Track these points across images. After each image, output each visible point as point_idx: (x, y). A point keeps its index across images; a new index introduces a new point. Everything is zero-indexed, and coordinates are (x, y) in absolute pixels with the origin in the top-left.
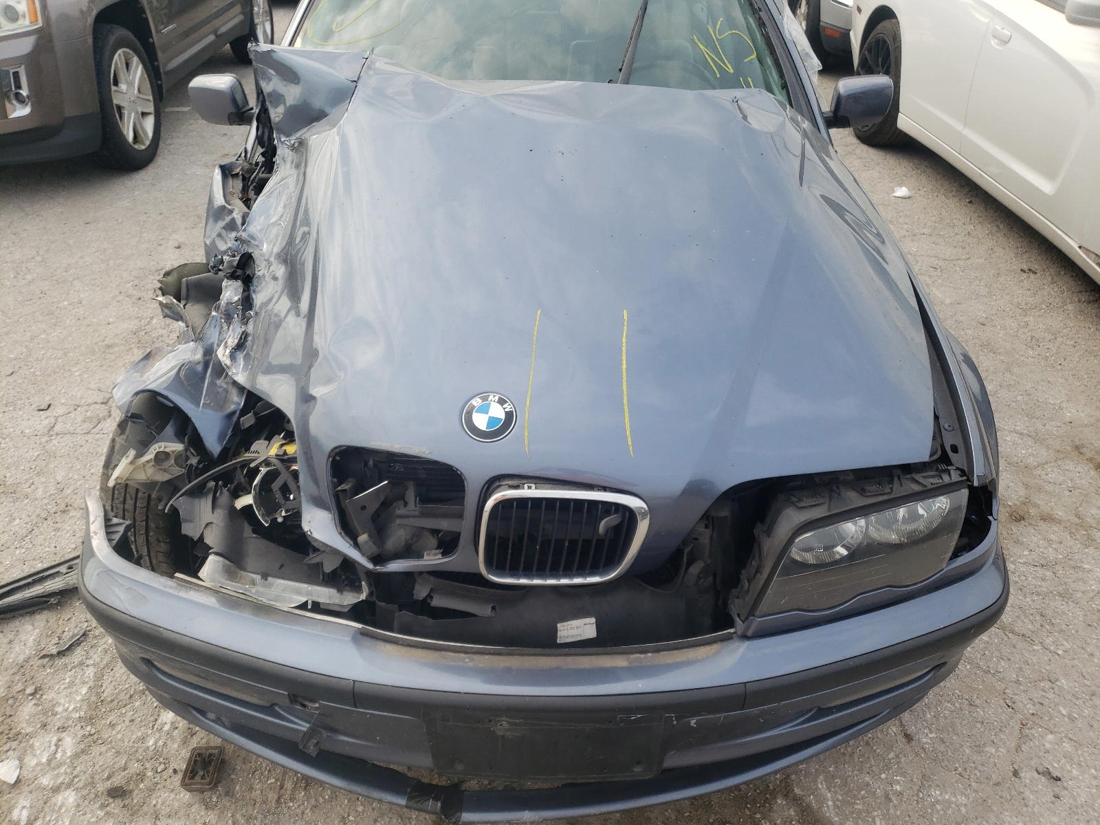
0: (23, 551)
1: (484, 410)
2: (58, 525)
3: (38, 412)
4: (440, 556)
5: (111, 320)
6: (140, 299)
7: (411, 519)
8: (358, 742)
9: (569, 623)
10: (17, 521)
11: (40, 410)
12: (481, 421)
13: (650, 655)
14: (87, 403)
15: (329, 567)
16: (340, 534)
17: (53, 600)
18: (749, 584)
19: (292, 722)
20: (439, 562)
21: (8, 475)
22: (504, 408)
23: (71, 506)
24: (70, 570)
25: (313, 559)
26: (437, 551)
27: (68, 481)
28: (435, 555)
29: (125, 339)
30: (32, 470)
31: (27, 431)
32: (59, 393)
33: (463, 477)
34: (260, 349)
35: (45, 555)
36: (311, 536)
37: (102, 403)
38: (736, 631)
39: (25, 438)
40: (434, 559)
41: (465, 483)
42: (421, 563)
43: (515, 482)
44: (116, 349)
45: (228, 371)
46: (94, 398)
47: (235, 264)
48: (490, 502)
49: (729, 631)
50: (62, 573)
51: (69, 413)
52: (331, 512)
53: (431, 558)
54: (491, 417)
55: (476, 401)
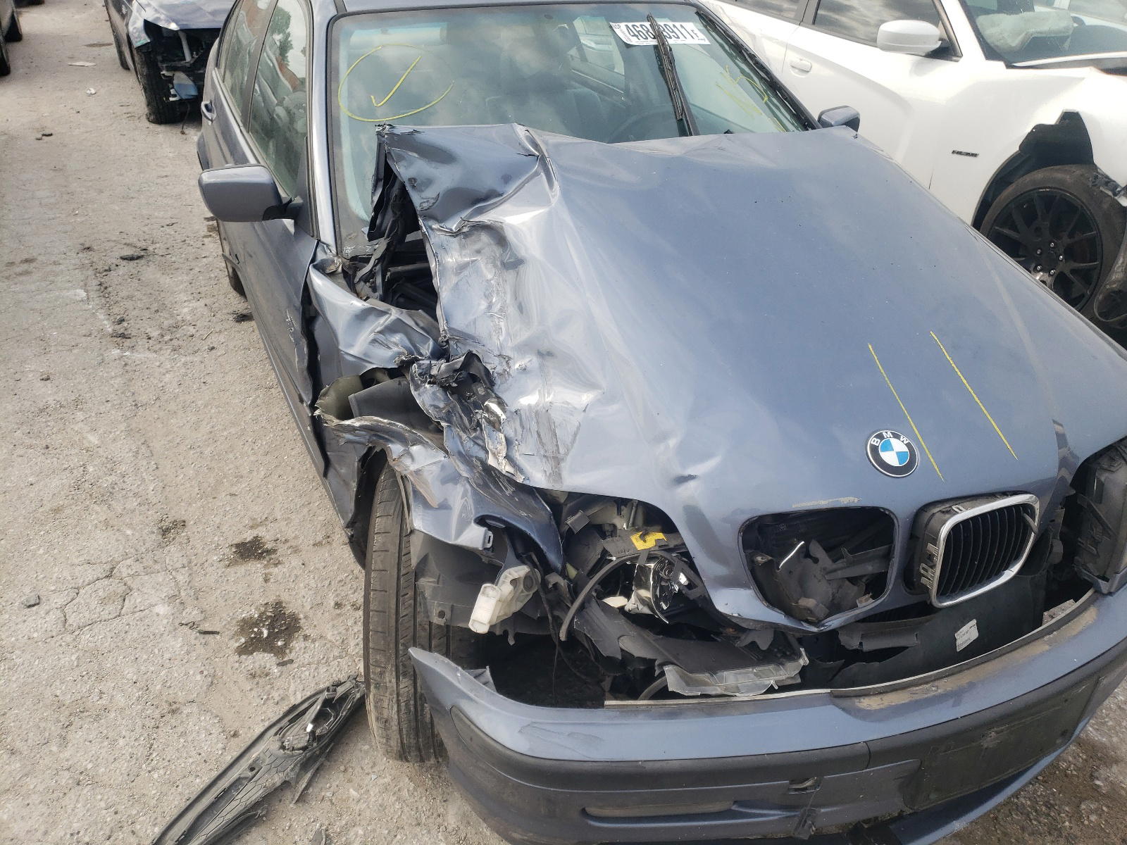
0: (162, 772)
1: (888, 447)
2: (180, 729)
3: (29, 609)
4: (871, 601)
5: (31, 479)
6: (47, 447)
7: (839, 572)
8: (835, 809)
9: (961, 630)
10: (121, 742)
11: (30, 606)
12: (891, 458)
13: (1055, 633)
14: (86, 583)
15: (764, 644)
16: (768, 607)
17: (260, 811)
18: (1096, 549)
19: (762, 815)
20: (874, 605)
21: (58, 692)
22: (903, 442)
23: (175, 703)
24: (254, 772)
25: (746, 640)
26: (867, 596)
27: (146, 676)
28: (866, 600)
29: (70, 497)
30: (86, 678)
31: (35, 635)
32: (38, 580)
33: (892, 516)
34: (550, 448)
35: (193, 767)
36: (740, 618)
37: (107, 577)
38: (1098, 592)
39: (40, 643)
40: (867, 604)
41: (893, 524)
42: (857, 612)
43: (942, 508)
44: (68, 511)
45: (514, 478)
46: (91, 574)
47: (458, 366)
48: (944, 531)
49: (1089, 593)
50: (246, 778)
51: (73, 600)
52: (749, 588)
53: (864, 604)
54: (898, 453)
55: (874, 441)
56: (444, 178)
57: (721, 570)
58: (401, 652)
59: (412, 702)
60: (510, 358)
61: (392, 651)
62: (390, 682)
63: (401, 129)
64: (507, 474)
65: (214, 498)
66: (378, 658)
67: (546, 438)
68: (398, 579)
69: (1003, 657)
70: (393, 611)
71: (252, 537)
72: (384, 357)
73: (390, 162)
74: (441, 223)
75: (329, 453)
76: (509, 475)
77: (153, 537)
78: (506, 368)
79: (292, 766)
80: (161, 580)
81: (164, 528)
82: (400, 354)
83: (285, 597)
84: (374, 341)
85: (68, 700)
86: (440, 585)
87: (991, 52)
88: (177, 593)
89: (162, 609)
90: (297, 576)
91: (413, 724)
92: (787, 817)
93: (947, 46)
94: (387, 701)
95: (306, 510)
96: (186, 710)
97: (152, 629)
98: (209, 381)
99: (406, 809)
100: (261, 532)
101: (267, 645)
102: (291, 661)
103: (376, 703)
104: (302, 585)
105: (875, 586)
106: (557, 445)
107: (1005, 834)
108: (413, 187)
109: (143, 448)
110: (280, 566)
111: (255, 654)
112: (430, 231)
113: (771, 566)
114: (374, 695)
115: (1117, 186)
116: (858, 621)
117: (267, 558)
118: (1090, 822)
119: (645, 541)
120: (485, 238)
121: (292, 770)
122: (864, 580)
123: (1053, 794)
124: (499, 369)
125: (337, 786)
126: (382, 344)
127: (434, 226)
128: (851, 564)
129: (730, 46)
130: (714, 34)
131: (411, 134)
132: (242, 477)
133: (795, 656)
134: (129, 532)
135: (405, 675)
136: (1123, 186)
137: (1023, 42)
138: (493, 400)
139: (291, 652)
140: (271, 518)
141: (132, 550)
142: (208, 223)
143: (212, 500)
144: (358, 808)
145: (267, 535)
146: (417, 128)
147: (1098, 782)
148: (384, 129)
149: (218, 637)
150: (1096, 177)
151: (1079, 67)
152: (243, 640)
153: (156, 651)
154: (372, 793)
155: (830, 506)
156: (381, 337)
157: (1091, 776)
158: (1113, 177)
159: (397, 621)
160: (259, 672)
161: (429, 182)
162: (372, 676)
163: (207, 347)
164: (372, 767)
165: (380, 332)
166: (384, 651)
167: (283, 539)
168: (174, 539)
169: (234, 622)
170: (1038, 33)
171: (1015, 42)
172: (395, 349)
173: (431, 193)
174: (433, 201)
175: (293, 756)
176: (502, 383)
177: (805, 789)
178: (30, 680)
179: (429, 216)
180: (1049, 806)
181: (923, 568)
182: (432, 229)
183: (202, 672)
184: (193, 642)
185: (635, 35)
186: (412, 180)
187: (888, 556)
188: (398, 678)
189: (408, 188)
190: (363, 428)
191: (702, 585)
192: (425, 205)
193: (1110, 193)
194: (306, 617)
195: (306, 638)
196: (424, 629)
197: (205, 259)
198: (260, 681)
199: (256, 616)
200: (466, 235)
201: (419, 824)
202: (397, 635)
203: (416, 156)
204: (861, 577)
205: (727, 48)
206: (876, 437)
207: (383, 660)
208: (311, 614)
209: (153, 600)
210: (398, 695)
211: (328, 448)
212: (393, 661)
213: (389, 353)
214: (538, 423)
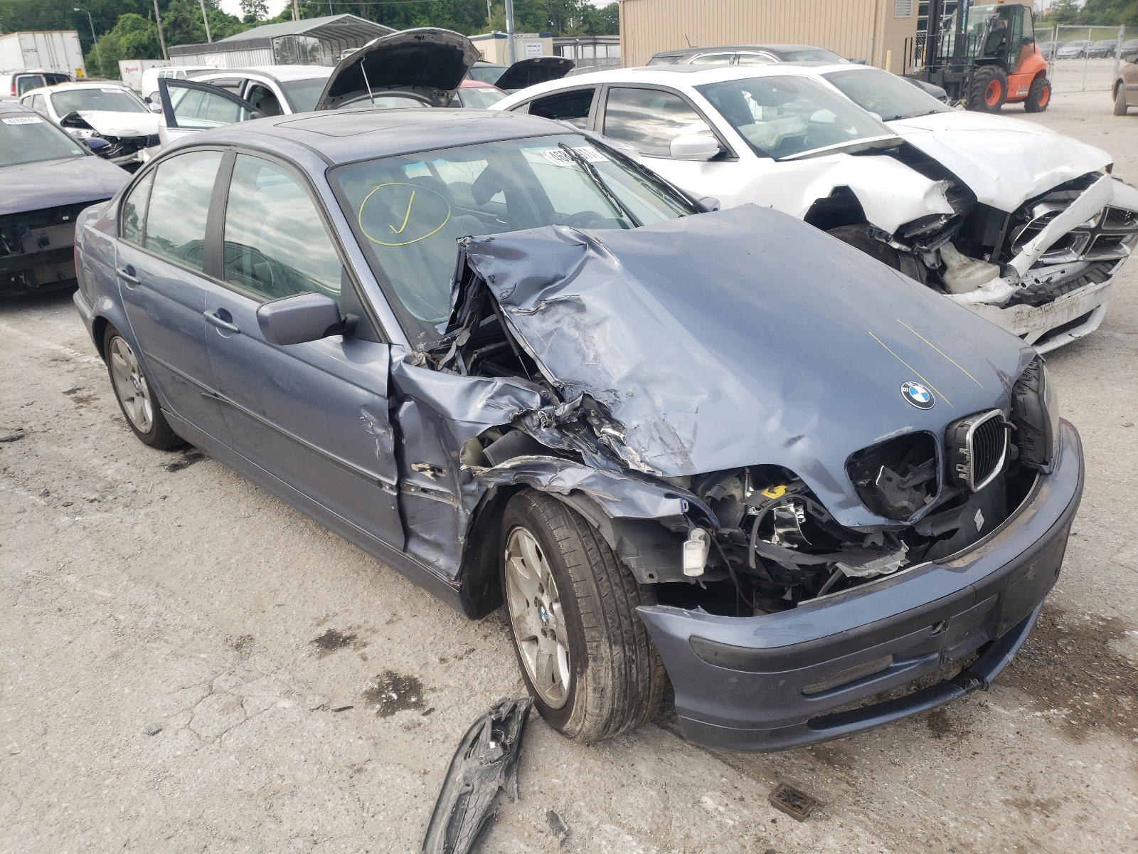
0: (383, 814)
1: (914, 392)
2: (375, 781)
3: (156, 736)
4: (932, 498)
6: (60, 610)
7: (907, 483)
8: (956, 646)
11: (154, 734)
12: (919, 398)
14: (194, 703)
15: (879, 542)
17: (495, 811)
18: (1033, 446)
20: (934, 501)
21: (240, 787)
22: (921, 387)
23: (355, 765)
24: (471, 787)
25: (868, 543)
26: (929, 496)
27: (312, 754)
28: (930, 498)
29: (120, 643)
30: (256, 770)
31: (179, 753)
32: (144, 713)
33: (933, 435)
34: (676, 446)
35: (408, 803)
36: (861, 526)
37: (210, 694)
38: (1043, 474)
39: (189, 758)
40: (931, 501)
41: (934, 439)
42: (927, 507)
43: (960, 423)
44: (127, 655)
45: (654, 474)
46: (192, 696)
47: (578, 404)
48: (969, 437)
49: (1037, 477)
50: (467, 793)
51: (192, 718)
52: (859, 505)
53: (929, 501)
54: (922, 394)
55: (903, 389)
56: (517, 272)
57: (839, 498)
58: (610, 625)
59: (623, 666)
60: (615, 391)
61: (603, 626)
62: (605, 652)
63: (480, 238)
64: (648, 473)
65: (264, 612)
66: (593, 634)
67: (669, 440)
68: (592, 570)
69: (1015, 522)
70: (596, 594)
71: (325, 632)
72: (499, 416)
73: (471, 266)
74: (519, 306)
75: (411, 527)
76: (650, 473)
77: (231, 653)
78: (615, 398)
79: (499, 774)
80: (266, 683)
81: (234, 645)
82: (513, 411)
83: (390, 667)
84: (487, 405)
85: (253, 789)
86: (641, 556)
87: (760, 153)
88: (289, 689)
89: (285, 703)
90: (390, 650)
91: (624, 686)
92: (925, 663)
93: (724, 151)
94: (604, 670)
95: (359, 601)
96: (369, 767)
97: (288, 720)
98: (184, 523)
99: (606, 779)
100: (331, 625)
101: (403, 703)
102: (432, 710)
103: (594, 674)
104: (399, 654)
105: (931, 488)
106: (681, 443)
107: (1023, 672)
108: (493, 282)
109: (160, 591)
110: (368, 646)
111: (397, 713)
112: (511, 315)
113: (872, 484)
114: (593, 668)
115: (888, 235)
116: (927, 516)
117: (352, 643)
118: (1069, 651)
119: (775, 493)
120: (562, 309)
121: (500, 777)
122: (923, 486)
123: (1037, 642)
124: (610, 400)
125: (539, 781)
126: (495, 407)
127: (513, 310)
128: (915, 475)
129: (621, 160)
130: (604, 153)
131: (488, 241)
132: (277, 590)
133: (898, 547)
134: (203, 656)
135: (616, 643)
136: (892, 234)
137: (777, 143)
138: (607, 426)
139: (428, 704)
140: (331, 614)
141: (219, 668)
142: (69, 396)
143: (262, 614)
144: (567, 790)
145: (339, 626)
146: (492, 236)
147: (1059, 627)
148: (465, 240)
149: (353, 710)
150: (871, 231)
151: (833, 154)
152: (378, 706)
153: (306, 734)
154: (570, 777)
155: (897, 435)
156: (492, 401)
157: (1053, 624)
158: (884, 229)
159: (601, 601)
160: (411, 726)
161: (504, 277)
162: (589, 652)
163: (158, 498)
164: (557, 761)
165: (492, 398)
166: (597, 627)
167: (356, 626)
168: (251, 651)
169: (359, 696)
170: (786, 134)
171: (772, 144)
172: (508, 409)
173: (508, 285)
174: (511, 291)
175: (495, 766)
176: (616, 410)
177: (939, 632)
178: (204, 786)
179: (508, 302)
180: (1040, 649)
181: (959, 468)
182: (512, 313)
183: (360, 738)
184: (335, 719)
185: (558, 159)
186: (492, 278)
187: (935, 463)
188: (611, 649)
189: (489, 284)
190: (513, 468)
191: (826, 511)
192: (505, 295)
193: (884, 241)
194: (421, 676)
195: (433, 690)
196: (622, 603)
197: (93, 427)
198: (417, 731)
199: (376, 686)
200: (543, 312)
201: (623, 786)
202: (604, 612)
203: (493, 257)
204: (921, 484)
205: (618, 163)
206: (904, 386)
207: (597, 635)
208: (423, 672)
209: (272, 699)
210: (612, 662)
211: (409, 521)
212: (605, 635)
213: (502, 413)
214: (658, 431)
